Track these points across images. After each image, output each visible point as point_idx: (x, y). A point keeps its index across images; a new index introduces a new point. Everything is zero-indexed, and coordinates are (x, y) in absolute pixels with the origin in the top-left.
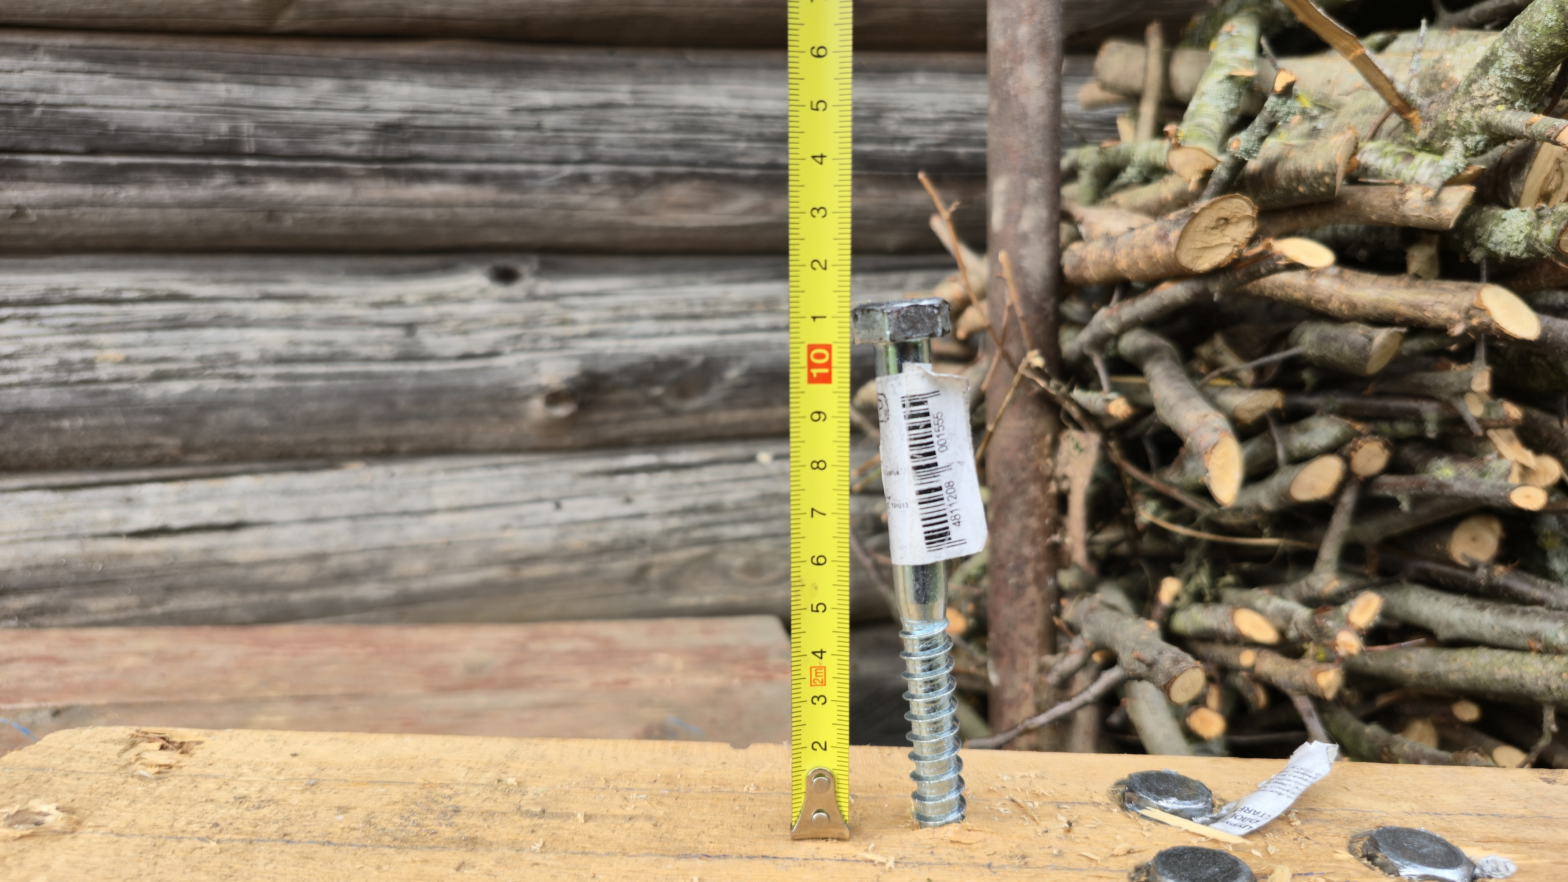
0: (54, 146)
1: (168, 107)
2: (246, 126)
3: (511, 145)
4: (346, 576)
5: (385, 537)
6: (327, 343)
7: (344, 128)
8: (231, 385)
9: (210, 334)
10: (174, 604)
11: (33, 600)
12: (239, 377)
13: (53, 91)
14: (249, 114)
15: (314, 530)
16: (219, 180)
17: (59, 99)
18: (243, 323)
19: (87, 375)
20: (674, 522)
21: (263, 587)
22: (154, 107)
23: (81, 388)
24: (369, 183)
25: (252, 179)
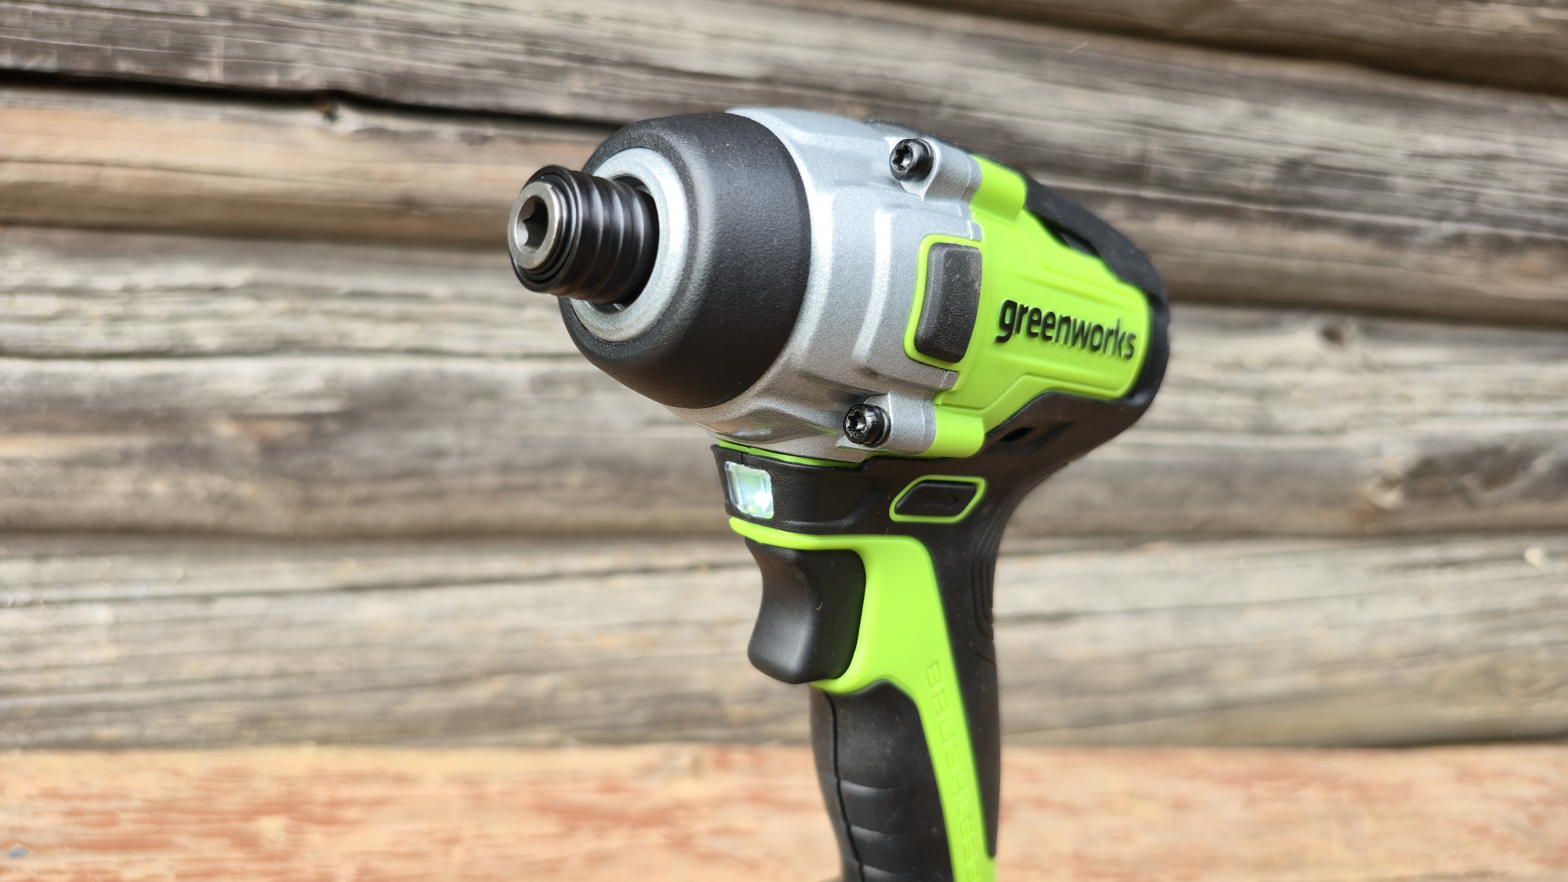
1: (1078, 120)
2: (1157, 151)
3: (1404, 195)
4: (1162, 680)
5: (1205, 634)
7: (1250, 161)
13: (964, 88)
14: (1160, 136)
15: (1137, 623)
17: (969, 99)
20: (1466, 628)
22: (1067, 118)
24: (1256, 227)
25: (1142, 213)
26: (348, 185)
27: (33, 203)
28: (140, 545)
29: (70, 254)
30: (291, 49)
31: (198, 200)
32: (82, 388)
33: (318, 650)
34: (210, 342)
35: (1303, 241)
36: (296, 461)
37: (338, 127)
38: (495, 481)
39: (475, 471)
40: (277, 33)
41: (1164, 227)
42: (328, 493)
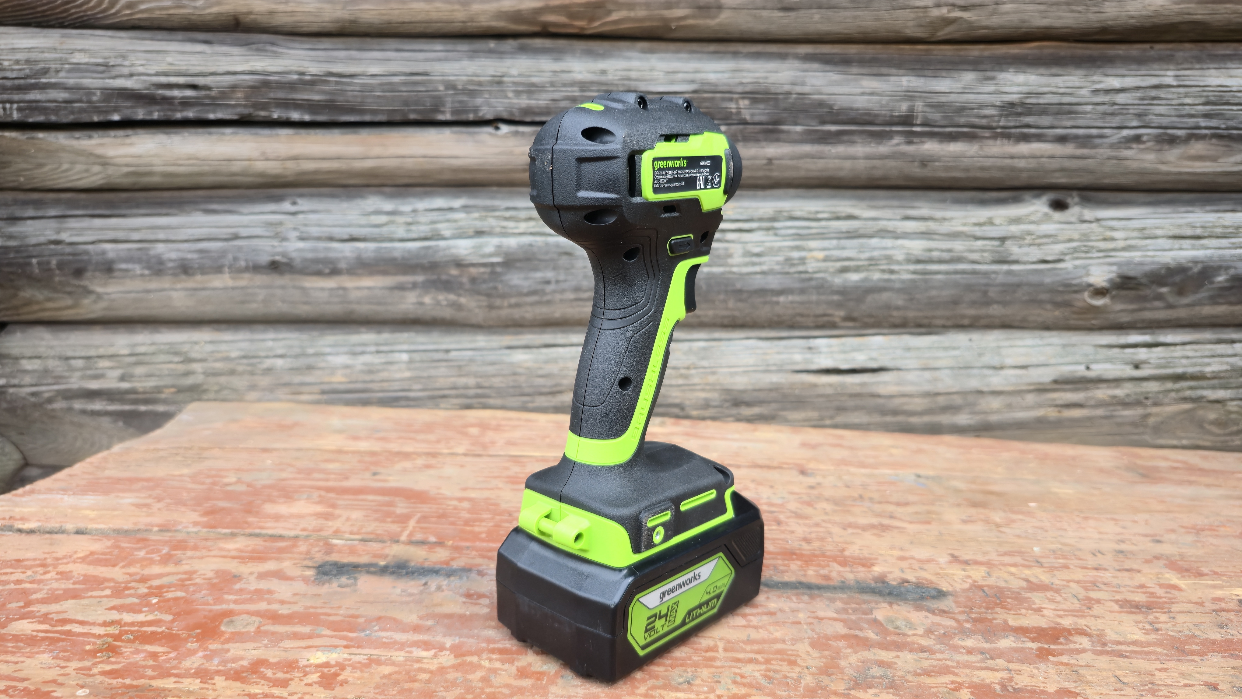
0: (798, 120)
1: (872, 94)
2: (919, 106)
3: (1089, 116)
4: (946, 409)
5: (974, 383)
6: (949, 251)
7: (981, 106)
8: (886, 276)
9: (874, 242)
10: (839, 419)
11: (756, 410)
12: (891, 272)
13: (803, 84)
14: (920, 97)
15: (927, 375)
16: (897, 140)
17: (806, 89)
18: (896, 235)
19: (801, 268)
20: (1168, 384)
22: (863, 94)
23: (796, 276)
24: (991, 142)
25: (915, 140)
26: (503, 159)
27: (377, 176)
28: (419, 328)
29: (391, 196)
30: (479, 101)
31: (441, 171)
32: (397, 254)
33: (494, 376)
34: (448, 232)
35: (1024, 148)
36: (484, 286)
37: (499, 133)
38: (571, 296)
39: (563, 291)
40: (472, 93)
41: (930, 147)
42: (498, 302)
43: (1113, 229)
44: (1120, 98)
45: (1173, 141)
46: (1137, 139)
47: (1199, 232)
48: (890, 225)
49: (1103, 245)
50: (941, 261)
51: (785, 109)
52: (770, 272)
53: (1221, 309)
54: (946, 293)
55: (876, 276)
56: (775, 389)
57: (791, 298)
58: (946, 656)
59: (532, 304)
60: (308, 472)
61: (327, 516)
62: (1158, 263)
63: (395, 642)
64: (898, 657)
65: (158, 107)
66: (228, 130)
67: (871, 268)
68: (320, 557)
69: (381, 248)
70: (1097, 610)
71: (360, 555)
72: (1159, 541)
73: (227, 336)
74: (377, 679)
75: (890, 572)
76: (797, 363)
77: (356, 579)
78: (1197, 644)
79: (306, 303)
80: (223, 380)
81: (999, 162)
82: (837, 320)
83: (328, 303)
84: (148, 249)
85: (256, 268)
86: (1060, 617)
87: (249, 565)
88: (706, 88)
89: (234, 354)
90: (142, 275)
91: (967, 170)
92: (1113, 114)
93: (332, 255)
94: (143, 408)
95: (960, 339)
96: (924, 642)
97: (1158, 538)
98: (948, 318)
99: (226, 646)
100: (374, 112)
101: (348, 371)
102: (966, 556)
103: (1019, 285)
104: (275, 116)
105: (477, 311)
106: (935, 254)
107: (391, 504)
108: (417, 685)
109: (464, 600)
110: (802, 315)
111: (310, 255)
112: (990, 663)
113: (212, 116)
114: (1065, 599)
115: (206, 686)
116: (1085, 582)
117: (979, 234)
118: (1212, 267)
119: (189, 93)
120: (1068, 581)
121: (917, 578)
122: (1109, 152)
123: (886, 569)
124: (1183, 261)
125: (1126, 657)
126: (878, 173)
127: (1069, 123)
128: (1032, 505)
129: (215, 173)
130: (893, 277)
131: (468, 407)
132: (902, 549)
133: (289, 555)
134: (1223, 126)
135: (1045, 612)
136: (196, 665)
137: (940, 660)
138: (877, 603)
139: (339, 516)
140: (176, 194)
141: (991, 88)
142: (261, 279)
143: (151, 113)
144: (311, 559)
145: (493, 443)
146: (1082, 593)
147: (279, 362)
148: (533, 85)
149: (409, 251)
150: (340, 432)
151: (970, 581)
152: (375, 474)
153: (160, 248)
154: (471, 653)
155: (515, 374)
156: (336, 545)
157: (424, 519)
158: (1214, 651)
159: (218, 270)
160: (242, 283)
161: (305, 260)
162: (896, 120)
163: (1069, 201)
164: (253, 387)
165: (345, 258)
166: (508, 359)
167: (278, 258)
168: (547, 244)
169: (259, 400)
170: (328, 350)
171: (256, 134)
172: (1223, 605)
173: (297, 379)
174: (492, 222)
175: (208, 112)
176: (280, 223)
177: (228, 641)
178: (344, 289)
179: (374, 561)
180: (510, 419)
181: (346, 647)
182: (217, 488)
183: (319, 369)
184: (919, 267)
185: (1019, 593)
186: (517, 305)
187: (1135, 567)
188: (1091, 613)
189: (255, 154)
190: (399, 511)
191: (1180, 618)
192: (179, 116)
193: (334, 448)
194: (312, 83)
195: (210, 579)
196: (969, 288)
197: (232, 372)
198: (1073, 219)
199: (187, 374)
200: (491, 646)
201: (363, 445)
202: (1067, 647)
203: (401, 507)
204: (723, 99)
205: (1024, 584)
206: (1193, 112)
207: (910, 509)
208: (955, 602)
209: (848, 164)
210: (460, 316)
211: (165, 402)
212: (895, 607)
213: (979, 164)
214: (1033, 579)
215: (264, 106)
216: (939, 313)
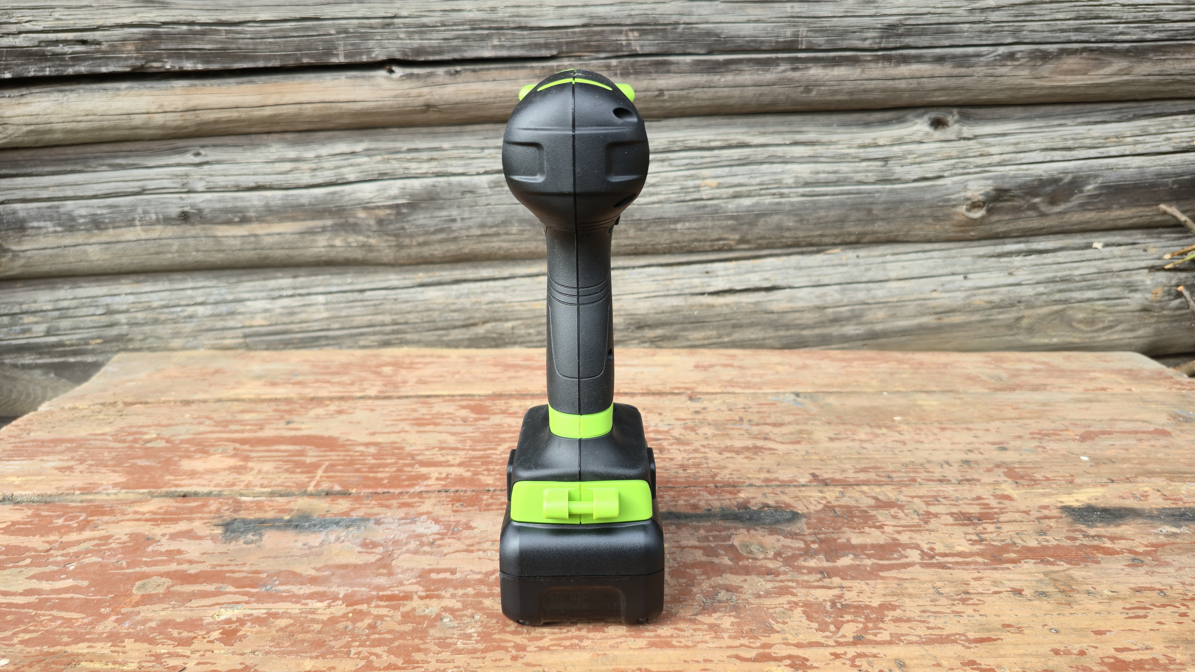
0: (688, 51)
1: (757, 21)
2: (803, 30)
4: (836, 320)
5: (861, 296)
6: (835, 172)
7: (863, 29)
9: (765, 167)
10: (737, 336)
11: (659, 332)
12: (782, 195)
13: (690, 14)
14: (804, 22)
15: (817, 291)
16: (781, 67)
17: (694, 19)
18: (785, 161)
19: (696, 196)
20: (1041, 289)
21: (787, 327)
22: (749, 22)
23: (692, 203)
24: (872, 65)
25: (800, 66)
26: (401, 101)
27: (277, 123)
28: (333, 269)
29: (294, 143)
30: (371, 43)
31: (341, 115)
32: (303, 201)
33: (409, 312)
34: (352, 177)
35: (904, 70)
36: (391, 227)
37: (394, 76)
38: (478, 232)
39: (469, 228)
40: (364, 37)
41: (816, 72)
42: (407, 241)
43: (988, 145)
44: (994, 16)
45: (1045, 57)
46: (1011, 56)
47: (1070, 143)
48: (779, 151)
49: (980, 161)
50: (827, 183)
51: (674, 40)
52: (668, 201)
53: (1090, 216)
54: (833, 214)
55: (768, 200)
56: (676, 310)
57: (687, 225)
58: (789, 577)
59: (441, 241)
60: (225, 424)
61: (239, 470)
62: (1031, 175)
63: (294, 596)
64: (745, 580)
65: (49, 64)
66: (124, 85)
67: (763, 192)
68: (228, 515)
69: (288, 196)
70: (934, 523)
71: (266, 511)
72: (1004, 449)
73: (147, 287)
74: (274, 632)
75: (753, 498)
76: (696, 287)
77: (261, 535)
78: (1015, 552)
79: (219, 251)
80: (146, 329)
81: (881, 84)
82: (732, 243)
83: (241, 250)
84: (58, 207)
85: (167, 221)
86: (899, 532)
87: (162, 527)
88: (596, 21)
89: (155, 305)
90: (55, 232)
91: (851, 93)
92: (988, 32)
93: (240, 204)
94: (72, 360)
95: (849, 255)
96: (771, 565)
97: (1005, 445)
98: (837, 236)
99: (136, 609)
100: (268, 58)
101: (268, 315)
102: (825, 475)
103: (902, 202)
104: (168, 66)
105: (387, 251)
106: (822, 176)
107: (302, 453)
108: (309, 636)
109: (360, 549)
110: (699, 241)
111: (218, 206)
112: (827, 581)
113: (104, 70)
114: (907, 515)
115: (117, 649)
116: (928, 497)
117: (863, 155)
118: (1081, 177)
119: (79, 48)
120: (913, 497)
121: (777, 502)
122: (985, 70)
123: (750, 495)
124: (1054, 173)
125: (949, 568)
126: (767, 99)
127: (947, 43)
128: (897, 418)
129: (115, 128)
130: (783, 200)
131: (386, 344)
132: (768, 471)
133: (200, 515)
134: (1093, 40)
135: (886, 529)
136: (108, 629)
137: (782, 581)
138: (736, 529)
139: (252, 469)
140: (79, 150)
141: (872, 12)
142: (170, 231)
143: (43, 69)
144: (220, 517)
145: (405, 382)
146: (922, 507)
147: (200, 310)
148: (424, 26)
149: (316, 198)
150: (258, 377)
151: (824, 502)
152: (288, 423)
153: (70, 205)
154: (361, 602)
155: (429, 310)
156: (244, 502)
157: (331, 467)
158: (1027, 558)
159: (131, 223)
160: (155, 234)
161: (214, 210)
162: (781, 46)
163: (950, 119)
164: (177, 334)
165: (253, 206)
166: (420, 297)
167: (187, 209)
168: (450, 184)
169: (184, 348)
170: (246, 296)
171: (151, 87)
172: (1046, 512)
173: (219, 324)
174: (395, 164)
175: (100, 66)
176: (187, 175)
177: (137, 604)
178: (256, 236)
179: (280, 515)
180: (424, 356)
181: (247, 603)
182: (137, 445)
183: (239, 313)
184: (807, 190)
185: (866, 512)
186: (425, 244)
187: (976, 476)
188: (927, 527)
189: (153, 108)
190: (308, 460)
191: (1006, 528)
192: (70, 71)
193: (252, 396)
194: (203, 33)
195: (125, 543)
196: (856, 207)
197: (156, 321)
198: (953, 137)
199: (111, 325)
200: (381, 593)
201: (280, 392)
202: (899, 562)
203: (312, 455)
204: (613, 32)
205: (872, 502)
206: (1064, 27)
207: (785, 430)
208: (807, 524)
209: (737, 92)
210: (371, 256)
211: (93, 352)
212: (752, 532)
213: (862, 87)
214: (881, 497)
215: (158, 58)
216: (828, 232)
